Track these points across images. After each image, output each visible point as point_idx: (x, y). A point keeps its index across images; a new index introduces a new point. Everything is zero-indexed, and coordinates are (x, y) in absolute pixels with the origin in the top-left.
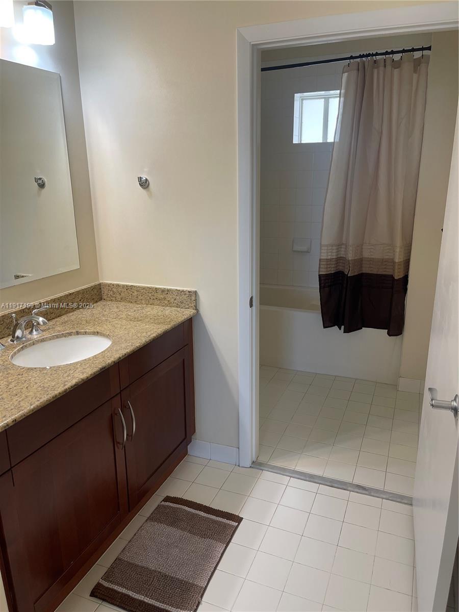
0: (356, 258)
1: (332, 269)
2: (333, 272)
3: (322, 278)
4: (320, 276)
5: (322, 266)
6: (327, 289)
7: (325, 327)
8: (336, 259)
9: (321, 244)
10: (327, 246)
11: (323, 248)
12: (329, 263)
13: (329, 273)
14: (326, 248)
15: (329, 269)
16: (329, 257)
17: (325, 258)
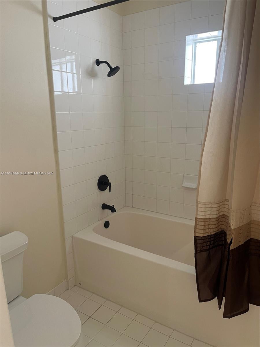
0: (242, 224)
1: (212, 230)
2: (212, 234)
3: (198, 241)
4: (196, 238)
5: (198, 227)
6: (205, 254)
7: (201, 301)
8: (216, 218)
9: (197, 201)
10: (205, 204)
11: (199, 205)
12: (207, 223)
13: (207, 234)
14: (203, 206)
15: (207, 231)
16: (208, 217)
17: (202, 217)
